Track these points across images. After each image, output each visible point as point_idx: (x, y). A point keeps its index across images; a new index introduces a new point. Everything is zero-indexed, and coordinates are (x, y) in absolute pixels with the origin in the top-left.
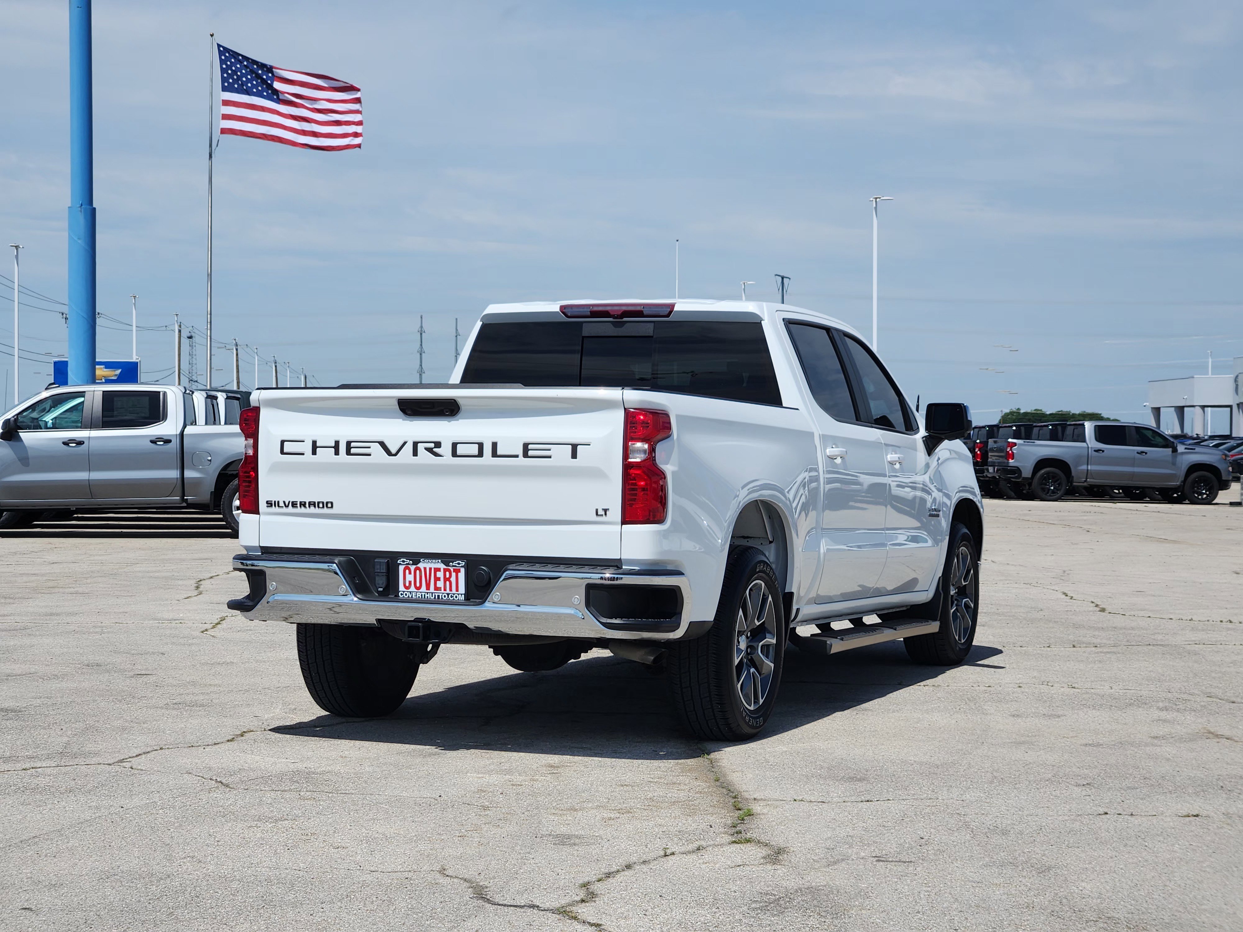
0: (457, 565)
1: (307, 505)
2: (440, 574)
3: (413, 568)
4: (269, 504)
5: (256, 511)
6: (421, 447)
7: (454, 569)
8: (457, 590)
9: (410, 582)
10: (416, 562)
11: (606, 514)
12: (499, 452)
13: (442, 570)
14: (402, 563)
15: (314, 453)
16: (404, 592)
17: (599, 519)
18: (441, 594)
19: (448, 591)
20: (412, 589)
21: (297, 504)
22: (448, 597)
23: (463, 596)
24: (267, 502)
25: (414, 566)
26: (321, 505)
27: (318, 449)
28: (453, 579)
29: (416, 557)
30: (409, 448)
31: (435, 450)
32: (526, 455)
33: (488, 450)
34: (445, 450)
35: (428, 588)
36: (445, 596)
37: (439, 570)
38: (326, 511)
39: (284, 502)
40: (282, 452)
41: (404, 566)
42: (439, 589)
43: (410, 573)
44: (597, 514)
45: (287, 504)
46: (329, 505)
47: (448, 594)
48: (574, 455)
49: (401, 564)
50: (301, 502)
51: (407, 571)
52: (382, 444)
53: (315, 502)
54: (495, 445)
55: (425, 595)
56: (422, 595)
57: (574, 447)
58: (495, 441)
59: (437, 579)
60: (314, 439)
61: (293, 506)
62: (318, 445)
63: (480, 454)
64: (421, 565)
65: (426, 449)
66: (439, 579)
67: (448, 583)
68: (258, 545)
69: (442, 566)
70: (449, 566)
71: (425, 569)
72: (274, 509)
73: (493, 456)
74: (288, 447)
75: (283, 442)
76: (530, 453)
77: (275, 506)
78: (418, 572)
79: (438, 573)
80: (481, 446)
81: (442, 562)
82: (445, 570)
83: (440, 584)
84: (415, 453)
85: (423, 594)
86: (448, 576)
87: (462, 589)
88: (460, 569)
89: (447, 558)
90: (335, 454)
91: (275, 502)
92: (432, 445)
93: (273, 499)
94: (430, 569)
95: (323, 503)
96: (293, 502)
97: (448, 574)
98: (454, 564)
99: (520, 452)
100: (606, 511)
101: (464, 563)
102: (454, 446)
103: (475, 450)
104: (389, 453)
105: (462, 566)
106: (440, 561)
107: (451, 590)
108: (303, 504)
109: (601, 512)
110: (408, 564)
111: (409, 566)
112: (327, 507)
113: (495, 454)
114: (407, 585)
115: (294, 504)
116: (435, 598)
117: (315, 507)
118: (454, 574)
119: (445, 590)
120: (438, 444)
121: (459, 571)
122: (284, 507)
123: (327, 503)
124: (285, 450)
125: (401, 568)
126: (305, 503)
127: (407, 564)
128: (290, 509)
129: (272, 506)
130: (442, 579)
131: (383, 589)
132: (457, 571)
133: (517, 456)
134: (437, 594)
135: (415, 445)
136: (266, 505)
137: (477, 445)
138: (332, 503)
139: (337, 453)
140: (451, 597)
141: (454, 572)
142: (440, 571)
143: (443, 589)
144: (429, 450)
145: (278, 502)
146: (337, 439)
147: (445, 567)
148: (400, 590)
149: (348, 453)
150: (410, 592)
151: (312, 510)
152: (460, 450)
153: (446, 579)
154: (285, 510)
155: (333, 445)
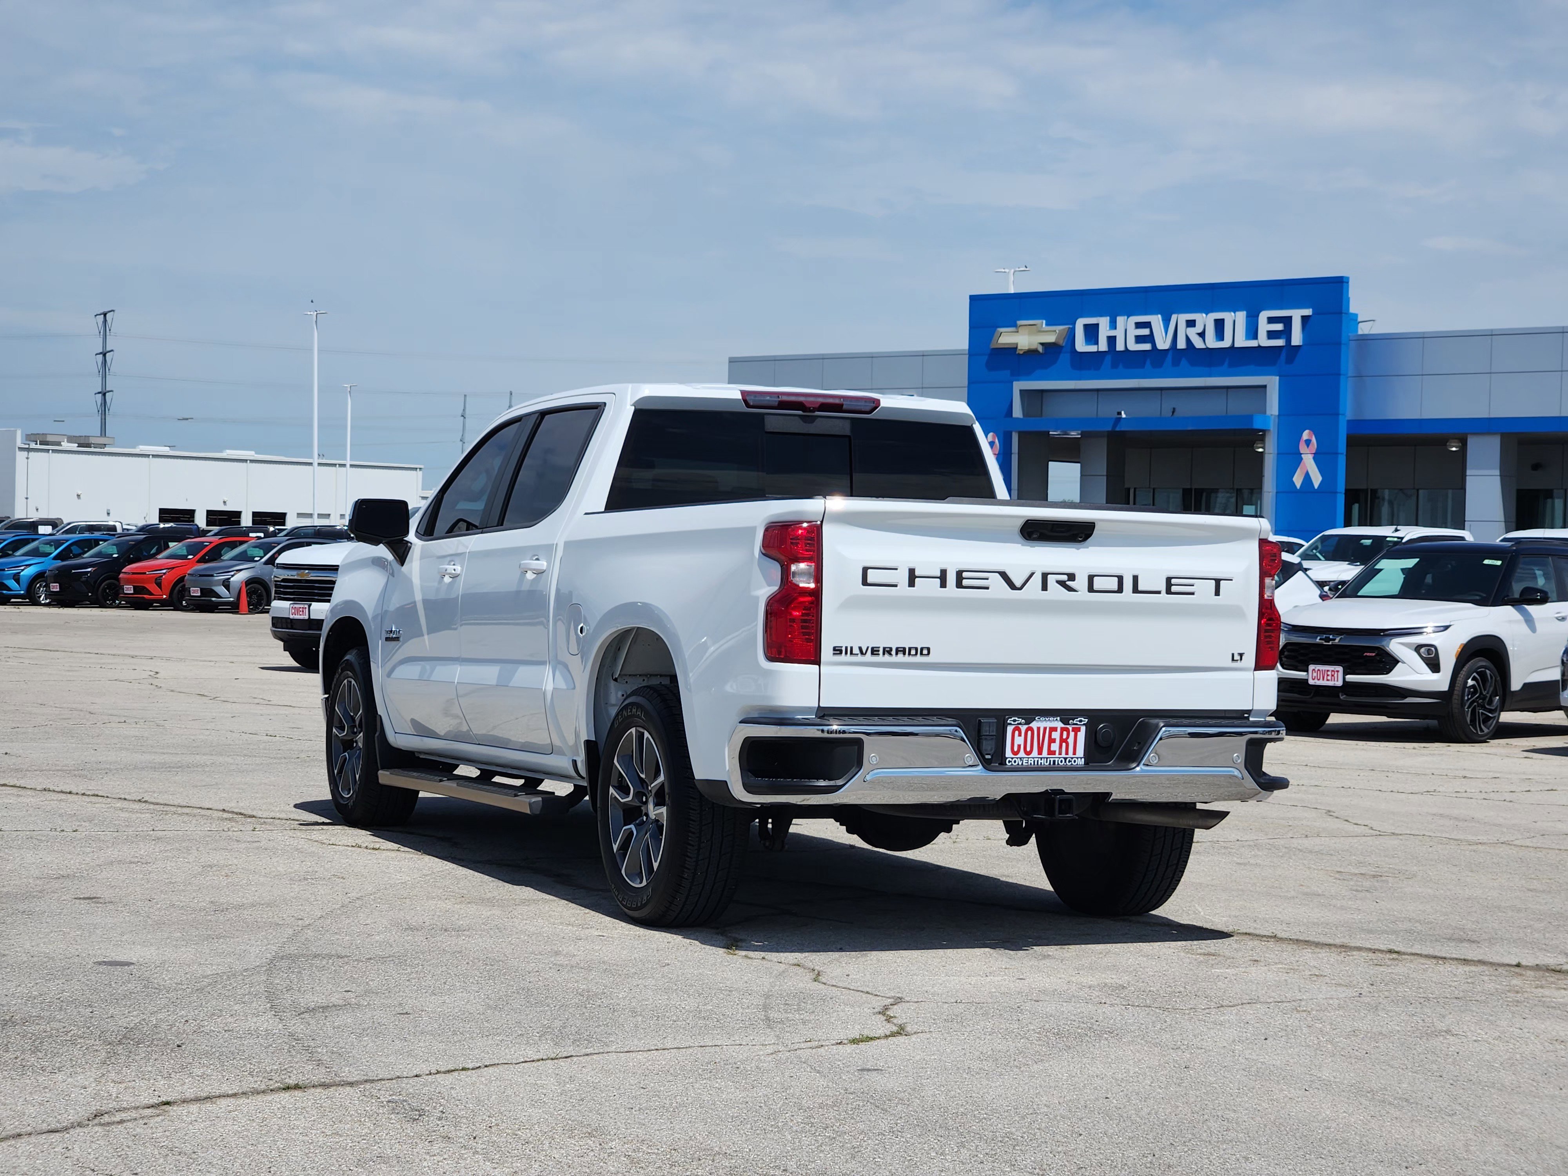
0: (1078, 723)
1: (893, 652)
2: (1056, 735)
3: (1023, 728)
4: (837, 651)
5: (816, 660)
6: (1051, 579)
7: (1073, 728)
8: (1074, 753)
9: (1019, 746)
10: (1028, 722)
11: (1241, 659)
12: (1140, 588)
13: (1059, 730)
14: (1012, 723)
15: (912, 584)
16: (1012, 758)
17: (1235, 665)
18: (1057, 759)
19: (1064, 755)
20: (1022, 754)
21: (879, 651)
22: (1065, 762)
23: (1083, 759)
24: (835, 649)
25: (1026, 726)
26: (913, 652)
27: (917, 580)
28: (1071, 740)
29: (1029, 715)
30: (1037, 580)
31: (1068, 583)
32: (1169, 592)
33: (1128, 584)
34: (1081, 583)
35: (1040, 752)
36: (1061, 762)
37: (1055, 729)
38: (919, 659)
39: (860, 649)
40: (865, 582)
41: (1014, 726)
42: (1054, 753)
43: (1020, 735)
44: (1233, 660)
45: (864, 652)
46: (925, 652)
47: (1065, 759)
48: (1217, 593)
49: (1010, 724)
50: (884, 648)
51: (1017, 733)
52: (1004, 575)
53: (904, 649)
54: (1135, 579)
55: (1038, 761)
56: (1034, 762)
57: (1218, 582)
58: (1136, 574)
59: (1052, 741)
60: (912, 566)
61: (872, 653)
62: (917, 573)
63: (1120, 590)
64: (1034, 725)
65: (1058, 582)
66: (1054, 741)
67: (1064, 744)
68: (817, 706)
69: (1059, 725)
70: (1069, 724)
71: (1039, 729)
72: (843, 658)
73: (1134, 592)
74: (872, 576)
75: (865, 570)
76: (1174, 589)
77: (846, 653)
78: (1029, 733)
79: (1053, 733)
80: (1120, 579)
81: (1061, 720)
82: (1063, 729)
83: (1055, 747)
84: (1045, 587)
85: (1036, 759)
86: (1065, 736)
87: (1080, 752)
88: (1080, 728)
89: (1066, 715)
90: (941, 587)
91: (846, 648)
92: (1065, 578)
93: (843, 644)
94: (1045, 729)
95: (916, 649)
96: (872, 648)
97: (1065, 733)
98: (1075, 722)
99: (1163, 587)
100: (1241, 655)
101: (1087, 720)
102: (1091, 578)
103: (1113, 584)
104: (1012, 586)
105: (1084, 724)
106: (1058, 718)
107: (1067, 753)
108: (888, 651)
109: (1237, 657)
110: (1020, 724)
111: (1020, 726)
112: (921, 654)
113: (1136, 590)
114: (1016, 749)
115: (874, 651)
116: (1050, 764)
117: (904, 654)
118: (1072, 734)
119: (1060, 754)
120: (1072, 577)
121: (1079, 730)
122: (859, 655)
123: (922, 649)
124: (869, 580)
125: (1010, 729)
126: (891, 649)
127: (1018, 724)
128: (869, 657)
129: (841, 653)
130: (1058, 741)
131: (992, 756)
132: (1076, 730)
133: (1159, 592)
134: (1052, 759)
135: (1045, 576)
136: (832, 652)
137: (1116, 579)
138: (929, 649)
139: (943, 585)
140: (1069, 761)
141: (1073, 731)
142: (1056, 731)
143: (1057, 753)
144: (1062, 583)
145: (852, 648)
146: (944, 567)
147: (1063, 726)
148: (1007, 756)
149: (959, 585)
150: (1021, 758)
151: (901, 658)
152: (1098, 583)
153: (1062, 741)
154: (860, 658)
155: (939, 574)
